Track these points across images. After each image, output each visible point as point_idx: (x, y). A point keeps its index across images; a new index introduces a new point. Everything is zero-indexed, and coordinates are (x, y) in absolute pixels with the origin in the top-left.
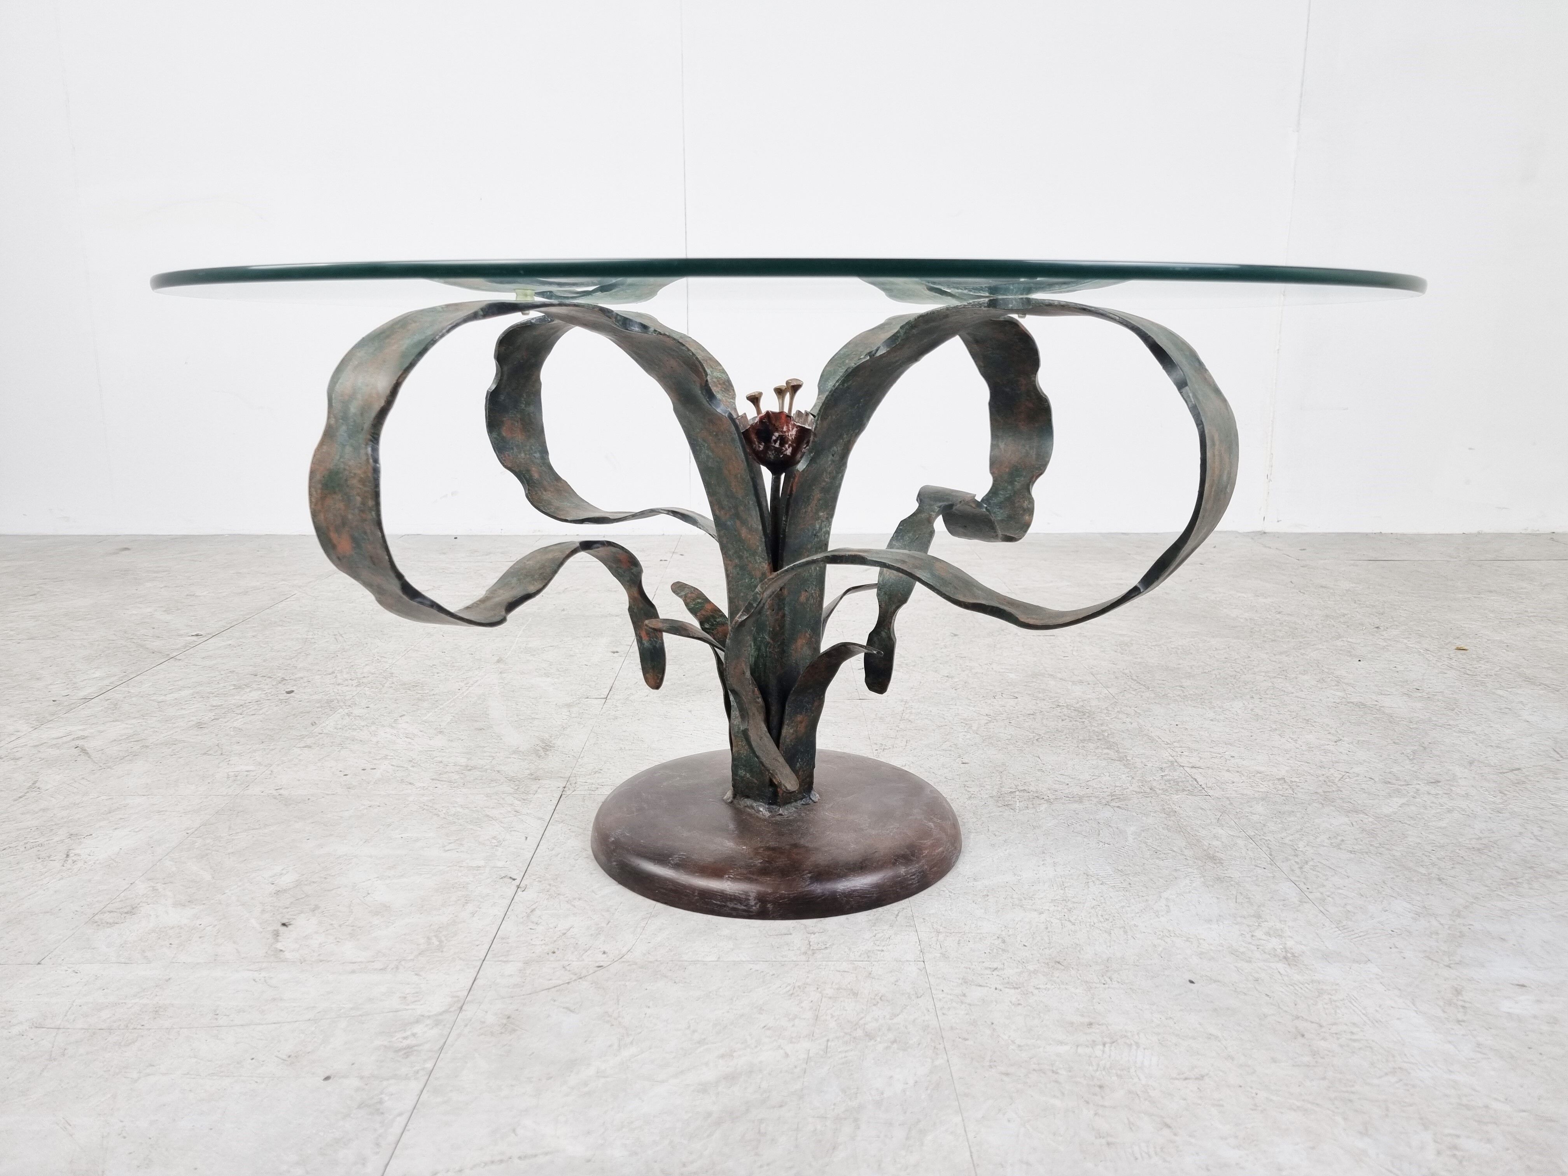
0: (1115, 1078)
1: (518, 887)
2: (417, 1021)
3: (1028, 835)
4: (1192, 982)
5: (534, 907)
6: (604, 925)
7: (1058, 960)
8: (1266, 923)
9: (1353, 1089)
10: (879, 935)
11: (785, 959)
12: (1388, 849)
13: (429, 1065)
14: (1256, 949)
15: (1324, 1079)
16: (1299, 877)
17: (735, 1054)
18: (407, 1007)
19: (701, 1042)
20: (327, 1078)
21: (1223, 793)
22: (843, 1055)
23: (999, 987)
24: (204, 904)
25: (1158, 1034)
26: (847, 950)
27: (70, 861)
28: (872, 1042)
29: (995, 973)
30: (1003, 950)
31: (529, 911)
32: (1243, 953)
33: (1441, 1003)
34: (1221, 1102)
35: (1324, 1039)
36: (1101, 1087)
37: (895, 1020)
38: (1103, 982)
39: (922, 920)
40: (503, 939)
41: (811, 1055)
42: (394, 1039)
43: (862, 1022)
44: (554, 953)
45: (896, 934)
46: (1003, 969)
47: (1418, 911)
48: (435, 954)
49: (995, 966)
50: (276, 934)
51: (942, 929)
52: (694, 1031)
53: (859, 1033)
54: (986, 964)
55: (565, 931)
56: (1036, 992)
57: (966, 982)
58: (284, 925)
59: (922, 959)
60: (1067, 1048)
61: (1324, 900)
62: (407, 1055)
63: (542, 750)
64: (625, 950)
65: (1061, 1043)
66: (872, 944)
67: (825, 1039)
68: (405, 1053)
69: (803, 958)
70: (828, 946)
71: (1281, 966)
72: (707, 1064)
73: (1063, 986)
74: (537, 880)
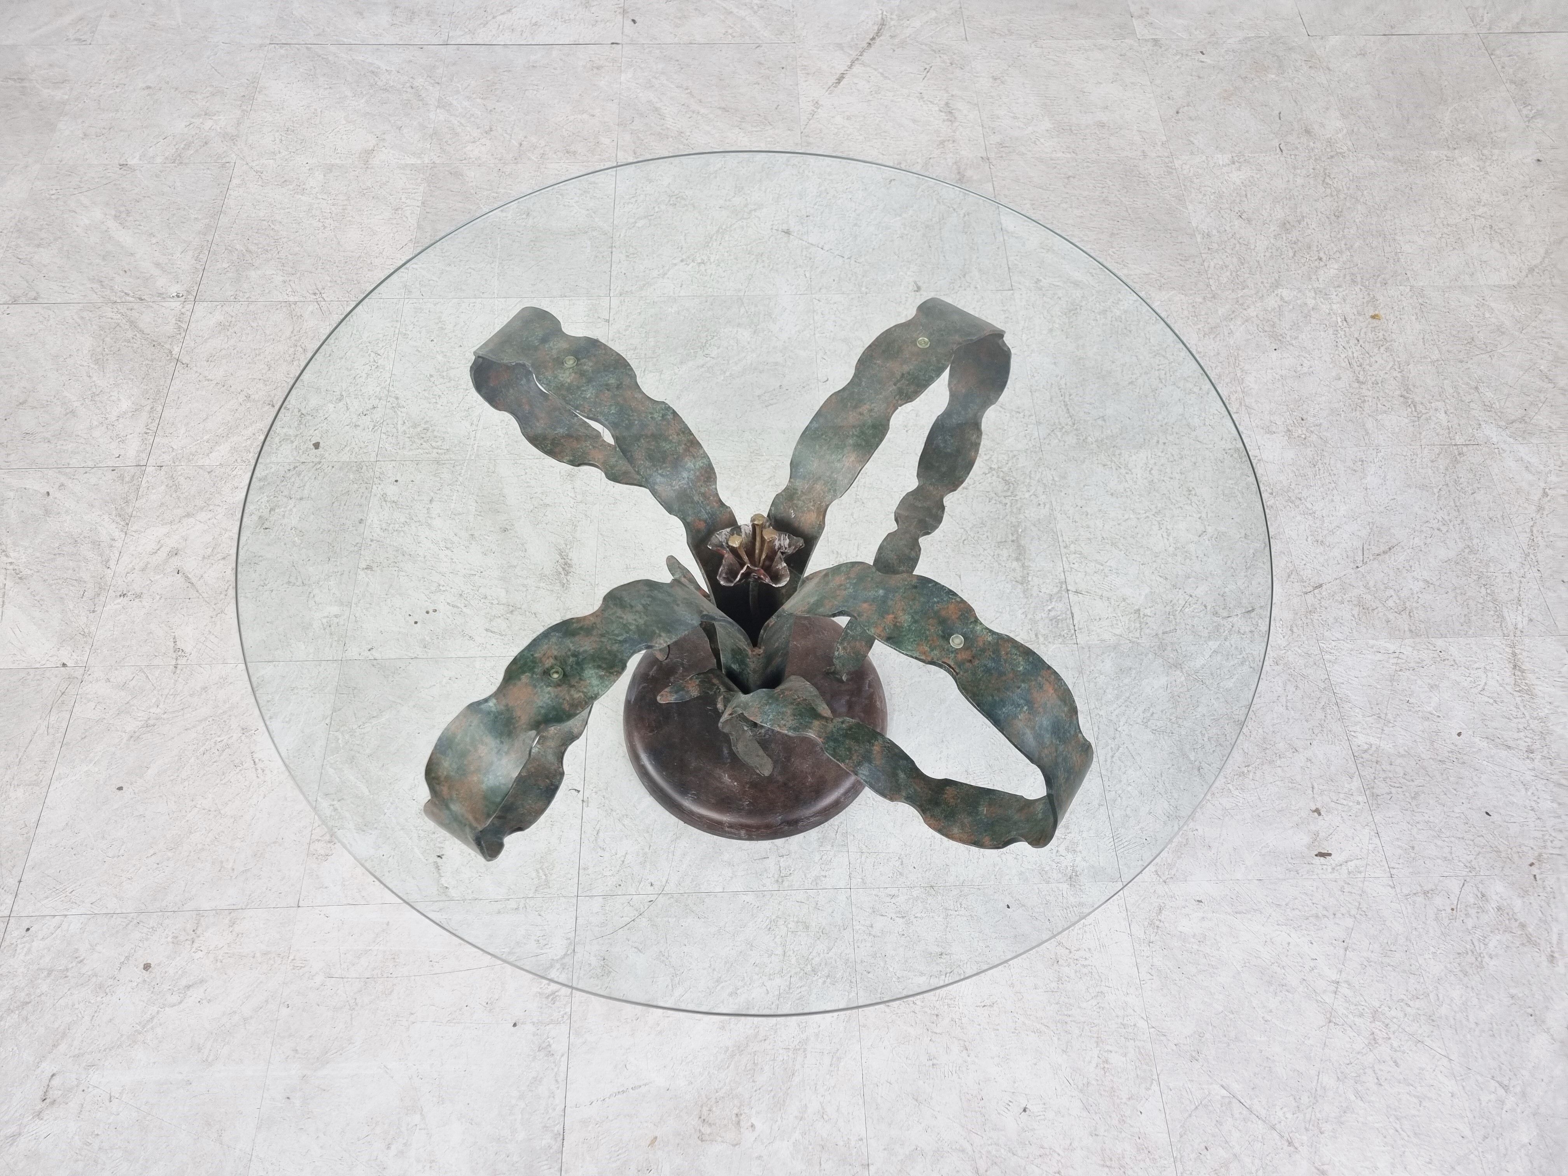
0: (946, 1007)
1: (583, 801)
2: (552, 966)
3: (935, 714)
4: (1008, 907)
5: (597, 828)
6: (647, 850)
7: (932, 884)
8: (1069, 835)
9: (1070, 1013)
10: (824, 857)
11: (765, 889)
12: (1180, 726)
13: (568, 1010)
14: (1055, 867)
15: (1057, 1003)
16: (1107, 770)
17: (738, 992)
18: (542, 951)
19: (718, 981)
20: (515, 1025)
21: (1088, 638)
22: (799, 991)
23: (894, 916)
24: (376, 828)
25: (977, 963)
26: (803, 877)
27: (260, 771)
28: (816, 977)
29: (893, 901)
30: (901, 874)
31: (595, 833)
32: (1046, 873)
33: (1146, 924)
34: (998, 1027)
35: (1069, 966)
36: (937, 1015)
37: (831, 954)
38: (956, 909)
39: (852, 837)
40: (584, 869)
41: (781, 991)
42: (542, 986)
43: (811, 957)
44: (620, 885)
45: (835, 856)
46: (898, 896)
47: (1171, 812)
48: (546, 890)
49: (893, 893)
50: (438, 868)
51: (865, 849)
52: (714, 970)
53: (809, 968)
54: (888, 891)
55: (622, 859)
56: (914, 920)
57: (874, 912)
58: (439, 856)
59: (849, 887)
60: (924, 978)
61: (1115, 801)
62: (554, 1001)
63: (563, 573)
64: (664, 880)
65: (922, 974)
66: (819, 869)
67: (789, 975)
68: (552, 1000)
69: (776, 887)
70: (791, 872)
71: (1065, 886)
72: (723, 1002)
73: (931, 914)
74: (594, 789)
